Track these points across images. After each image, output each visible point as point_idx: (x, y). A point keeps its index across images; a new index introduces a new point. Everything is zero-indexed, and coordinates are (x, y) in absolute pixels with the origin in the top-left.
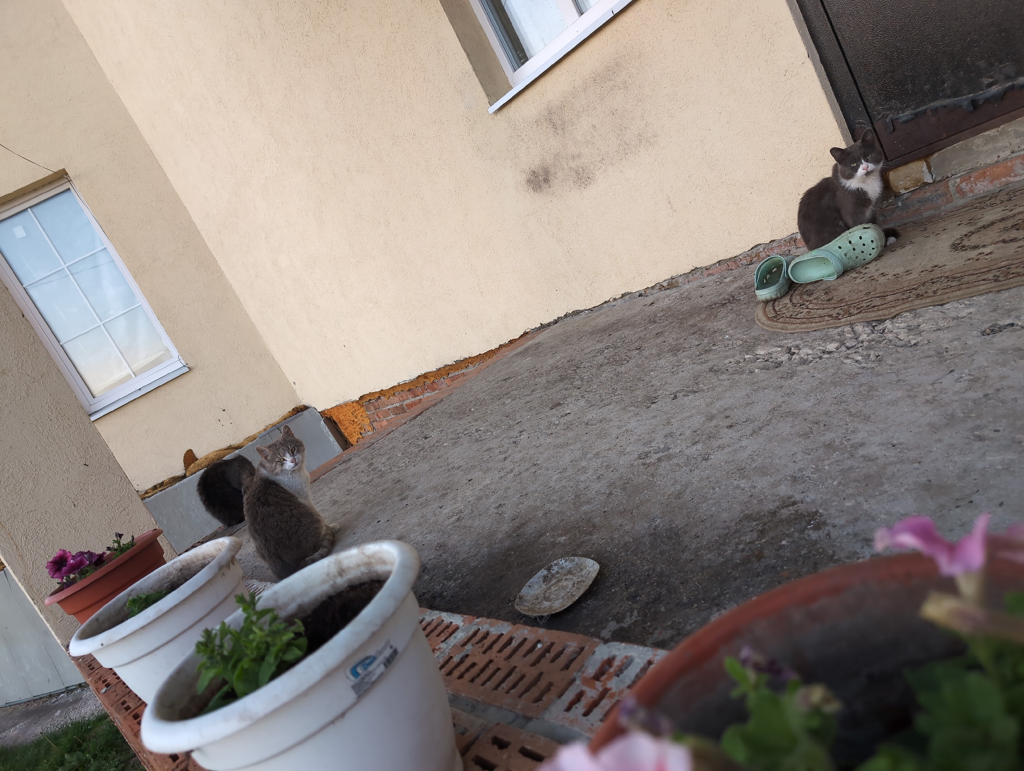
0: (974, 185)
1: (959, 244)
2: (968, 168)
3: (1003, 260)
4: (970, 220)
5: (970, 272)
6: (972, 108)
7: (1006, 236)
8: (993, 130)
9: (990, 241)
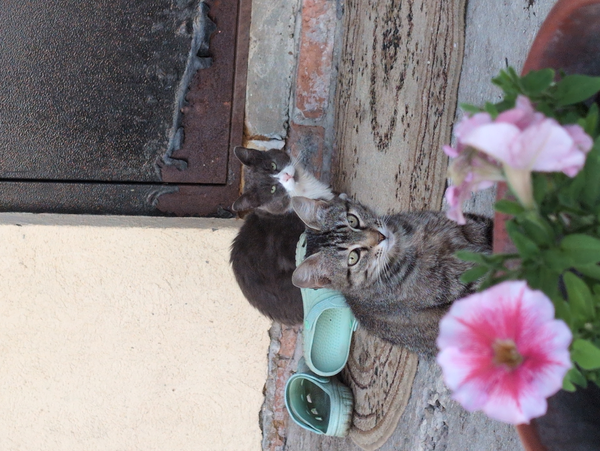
0: (314, 95)
1: (381, 140)
2: (288, 93)
3: (420, 97)
4: (357, 117)
5: (420, 139)
6: (208, 59)
7: (394, 84)
8: (252, 46)
9: (392, 103)
